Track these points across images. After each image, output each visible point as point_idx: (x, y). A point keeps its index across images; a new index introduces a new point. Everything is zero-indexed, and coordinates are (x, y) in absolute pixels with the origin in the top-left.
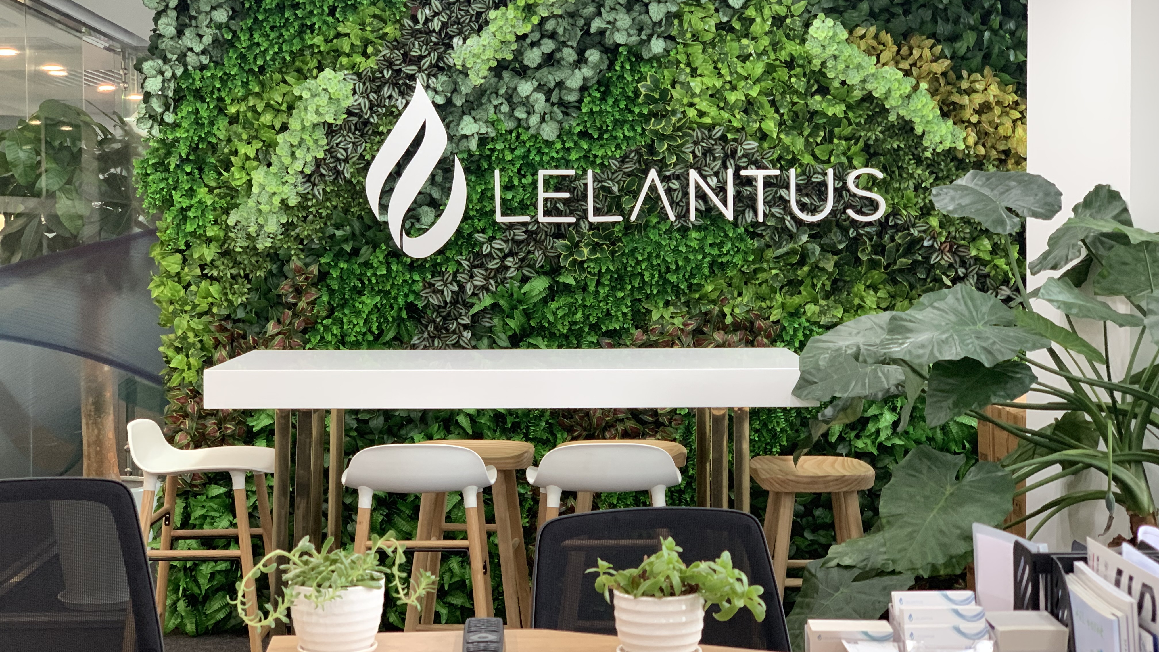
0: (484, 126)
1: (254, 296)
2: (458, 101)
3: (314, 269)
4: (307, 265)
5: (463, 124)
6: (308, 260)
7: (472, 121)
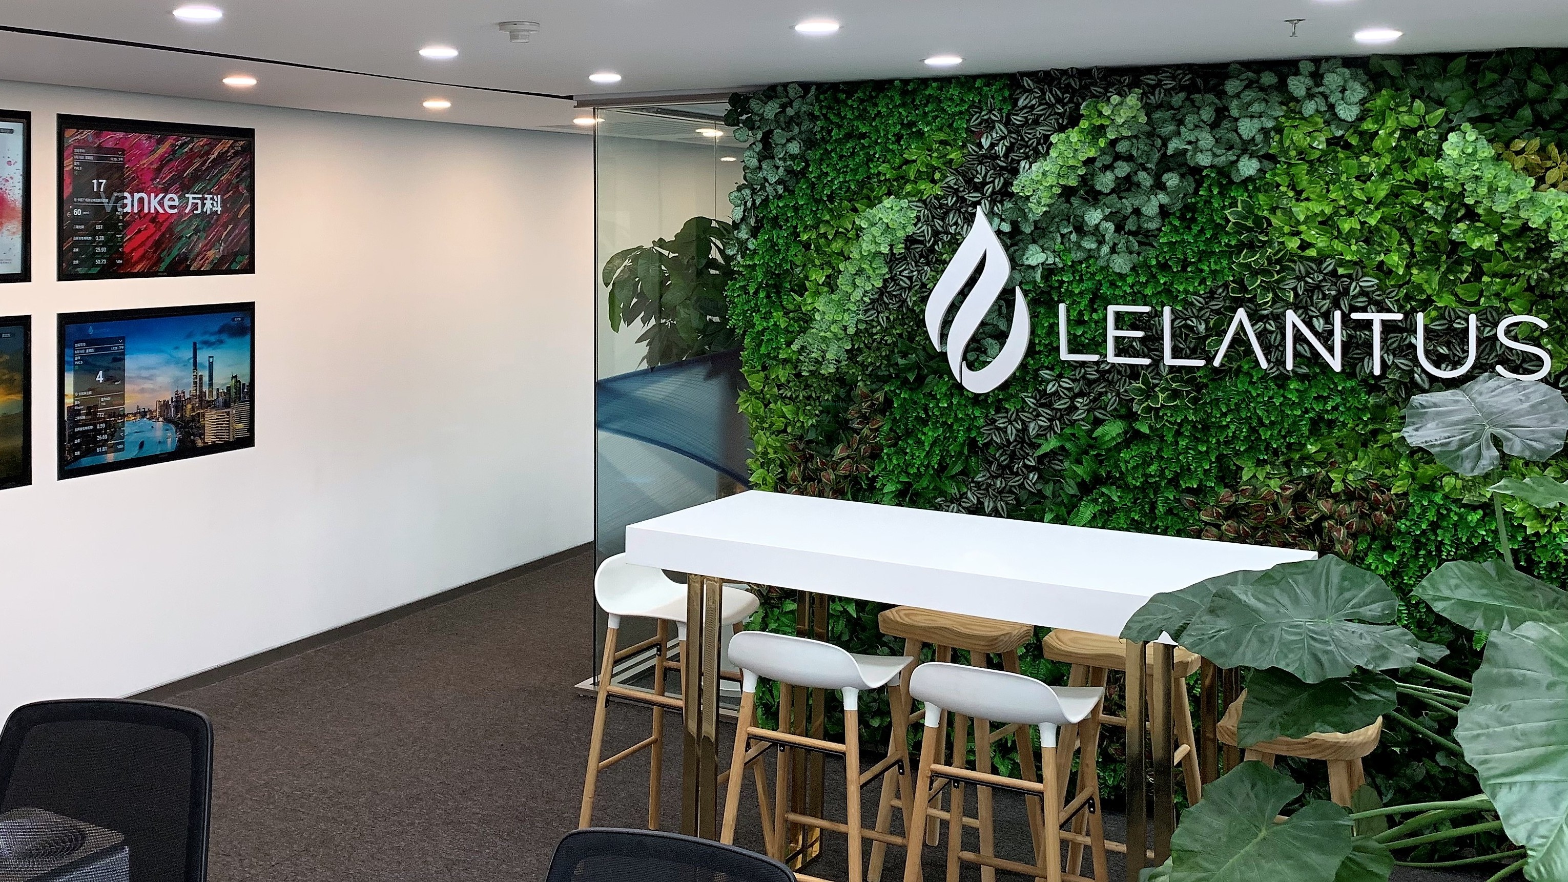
0: (1052, 255)
1: (826, 419)
2: (1027, 229)
3: (880, 396)
4: (873, 392)
5: (1028, 253)
6: (874, 386)
7: (1039, 250)
